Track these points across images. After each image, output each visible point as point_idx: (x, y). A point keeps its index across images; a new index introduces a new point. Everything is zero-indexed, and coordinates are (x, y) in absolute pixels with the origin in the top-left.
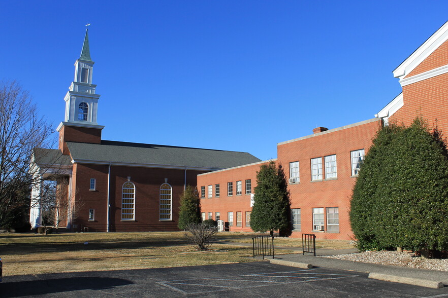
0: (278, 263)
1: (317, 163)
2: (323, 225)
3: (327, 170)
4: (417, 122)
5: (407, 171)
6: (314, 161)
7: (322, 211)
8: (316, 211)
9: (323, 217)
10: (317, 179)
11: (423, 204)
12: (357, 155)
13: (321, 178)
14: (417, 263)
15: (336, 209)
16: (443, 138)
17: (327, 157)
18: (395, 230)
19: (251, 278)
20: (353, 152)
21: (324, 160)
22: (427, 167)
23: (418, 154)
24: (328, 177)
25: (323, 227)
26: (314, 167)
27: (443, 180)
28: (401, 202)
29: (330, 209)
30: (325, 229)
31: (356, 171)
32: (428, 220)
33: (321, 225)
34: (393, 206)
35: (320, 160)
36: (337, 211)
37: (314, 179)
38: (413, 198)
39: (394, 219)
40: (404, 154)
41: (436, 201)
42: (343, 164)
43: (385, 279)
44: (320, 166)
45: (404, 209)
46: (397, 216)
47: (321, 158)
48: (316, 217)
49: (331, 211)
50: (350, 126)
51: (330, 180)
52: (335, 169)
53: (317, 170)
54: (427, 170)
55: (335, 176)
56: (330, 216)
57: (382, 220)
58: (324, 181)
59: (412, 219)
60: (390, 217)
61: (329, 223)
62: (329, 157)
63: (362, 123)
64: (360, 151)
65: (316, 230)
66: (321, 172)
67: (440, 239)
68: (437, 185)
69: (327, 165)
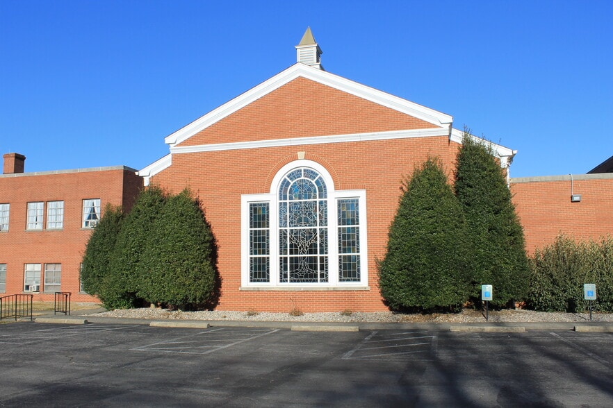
0: (47, 322)
1: (35, 209)
2: (39, 284)
3: (49, 219)
4: (186, 191)
5: (176, 235)
6: (31, 205)
7: (38, 267)
8: (29, 267)
9: (39, 275)
10: (34, 228)
11: (188, 264)
12: (90, 205)
13: (39, 227)
14: (176, 316)
15: (57, 265)
16: (203, 207)
17: (50, 203)
18: (163, 287)
19: (46, 332)
20: (86, 201)
21: (46, 206)
22: (193, 233)
23: (186, 221)
24: (49, 227)
25: (38, 287)
26: (30, 213)
27: (204, 245)
28: (169, 262)
29: (48, 265)
30: (41, 289)
31: (87, 223)
32: (190, 278)
33: (35, 285)
34: (162, 266)
35: (40, 205)
36: (59, 268)
37: (30, 227)
38: (179, 259)
39: (162, 277)
40: (174, 219)
41: (197, 262)
42: (72, 213)
43: (165, 326)
44: (40, 213)
45: (172, 268)
46: (165, 274)
47: (43, 203)
48: (28, 275)
49: (51, 268)
50: (85, 170)
51: (53, 231)
52: (61, 219)
53: (35, 217)
54: (193, 236)
55: (60, 226)
56: (49, 274)
57: (150, 278)
58: (44, 232)
59: (178, 277)
60: (159, 275)
61: (46, 283)
62: (53, 203)
63: (100, 169)
64: (95, 201)
65: (29, 291)
66: (40, 219)
67: (198, 294)
68: (199, 249)
69: (49, 212)
